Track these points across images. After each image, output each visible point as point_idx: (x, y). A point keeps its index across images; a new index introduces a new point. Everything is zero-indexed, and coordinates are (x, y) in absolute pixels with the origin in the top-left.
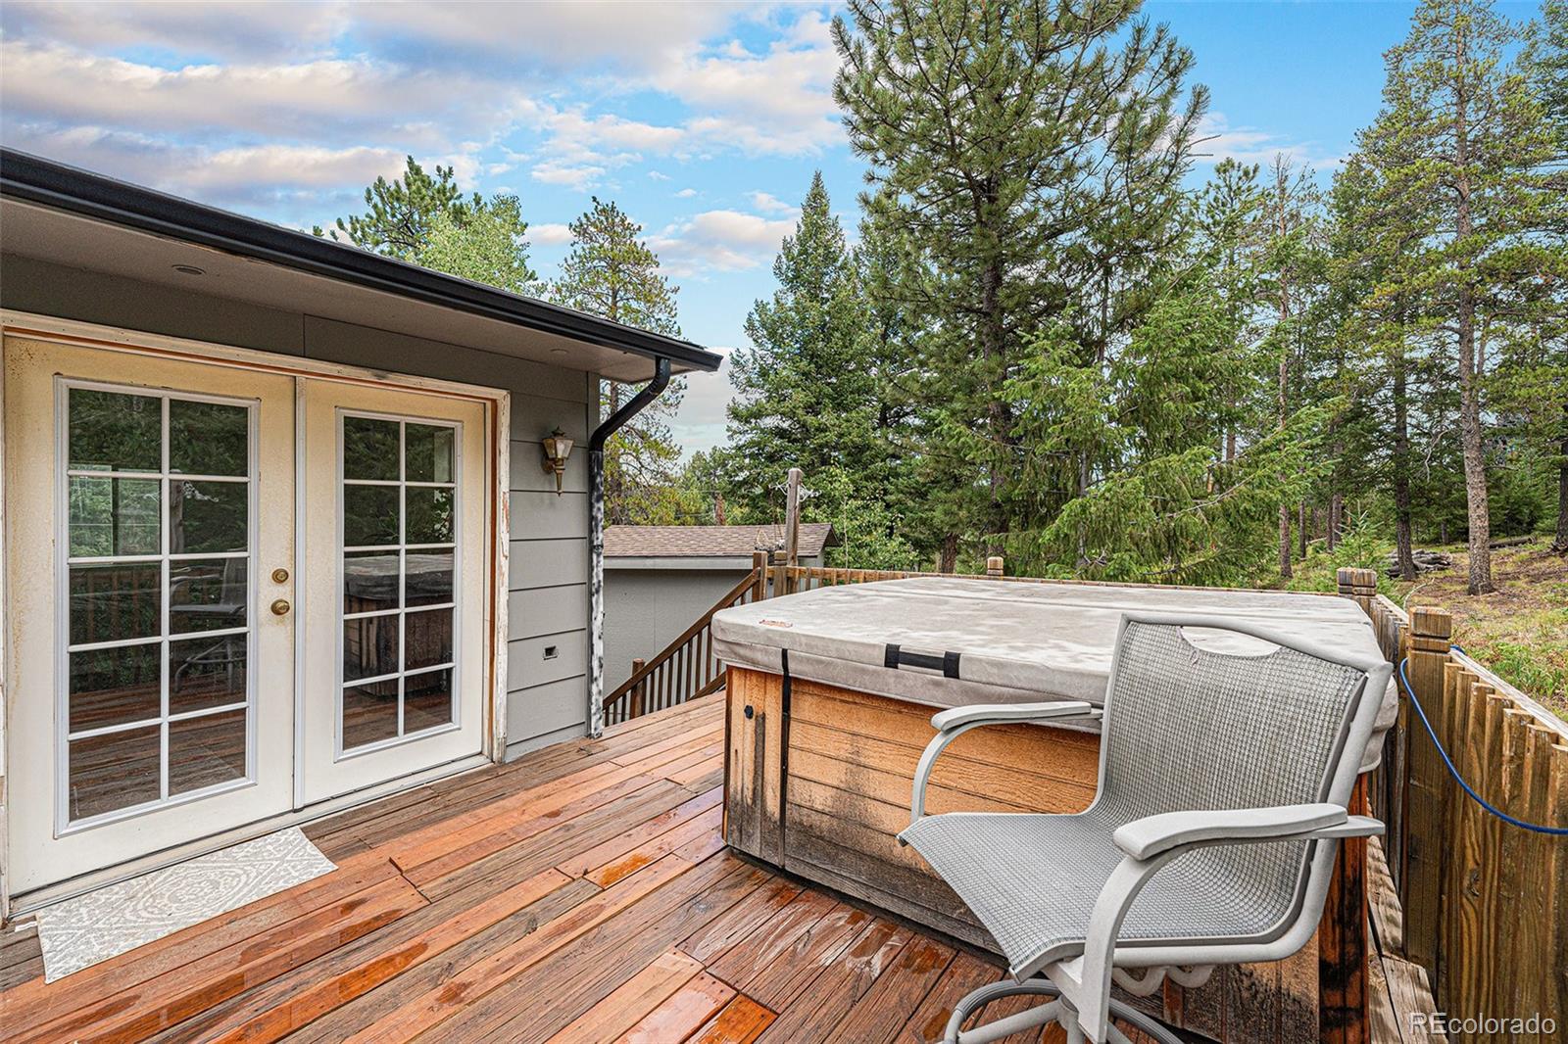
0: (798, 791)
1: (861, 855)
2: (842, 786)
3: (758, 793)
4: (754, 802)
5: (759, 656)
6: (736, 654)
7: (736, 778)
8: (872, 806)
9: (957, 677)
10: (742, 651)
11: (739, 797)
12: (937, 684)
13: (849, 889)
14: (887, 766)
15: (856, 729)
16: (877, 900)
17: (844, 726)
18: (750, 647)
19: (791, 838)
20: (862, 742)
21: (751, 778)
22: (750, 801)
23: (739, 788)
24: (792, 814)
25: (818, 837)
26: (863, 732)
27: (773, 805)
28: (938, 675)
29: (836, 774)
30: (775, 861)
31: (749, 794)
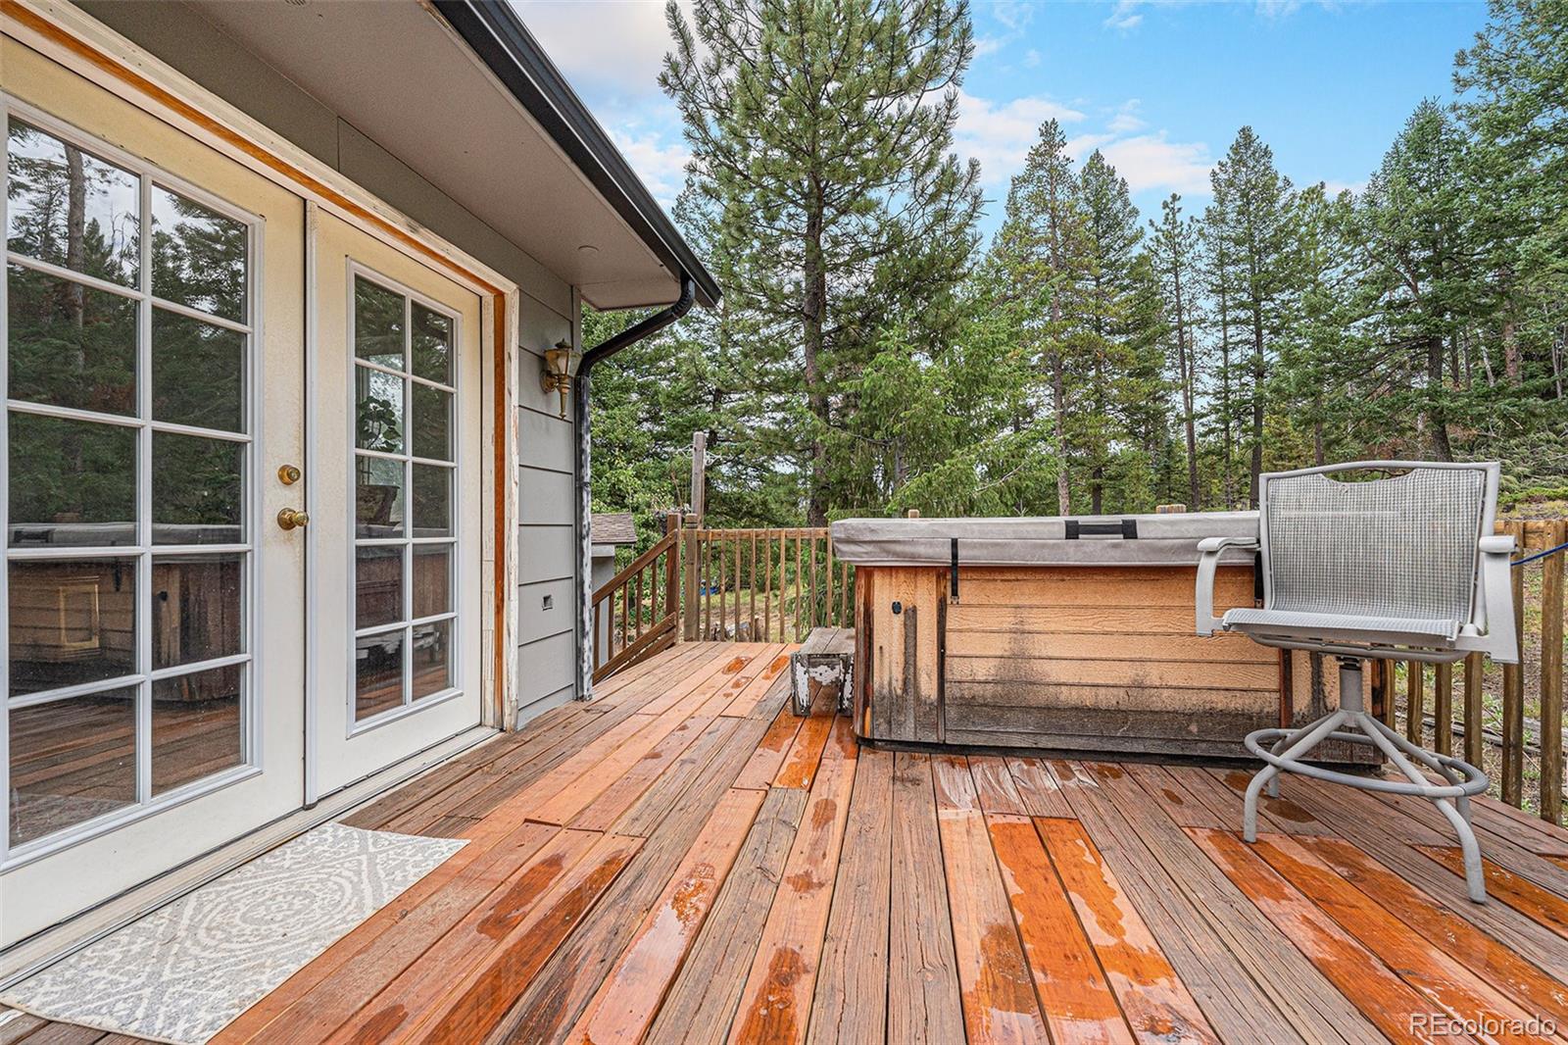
0: (956, 669)
1: (1028, 709)
2: (1006, 654)
3: (910, 680)
4: (905, 691)
5: (921, 550)
6: (888, 552)
7: (881, 671)
8: (1038, 665)
9: (1136, 538)
10: (899, 548)
11: (885, 691)
12: (1115, 546)
13: (1016, 742)
14: (1053, 627)
15: (1019, 602)
16: (1045, 742)
17: (1007, 602)
18: (911, 543)
19: (952, 713)
20: (1025, 613)
21: (900, 669)
22: (899, 692)
23: (886, 683)
24: (951, 691)
25: (982, 705)
26: (1027, 603)
27: (928, 687)
28: (1119, 539)
29: (1000, 645)
30: (933, 739)
31: (898, 686)
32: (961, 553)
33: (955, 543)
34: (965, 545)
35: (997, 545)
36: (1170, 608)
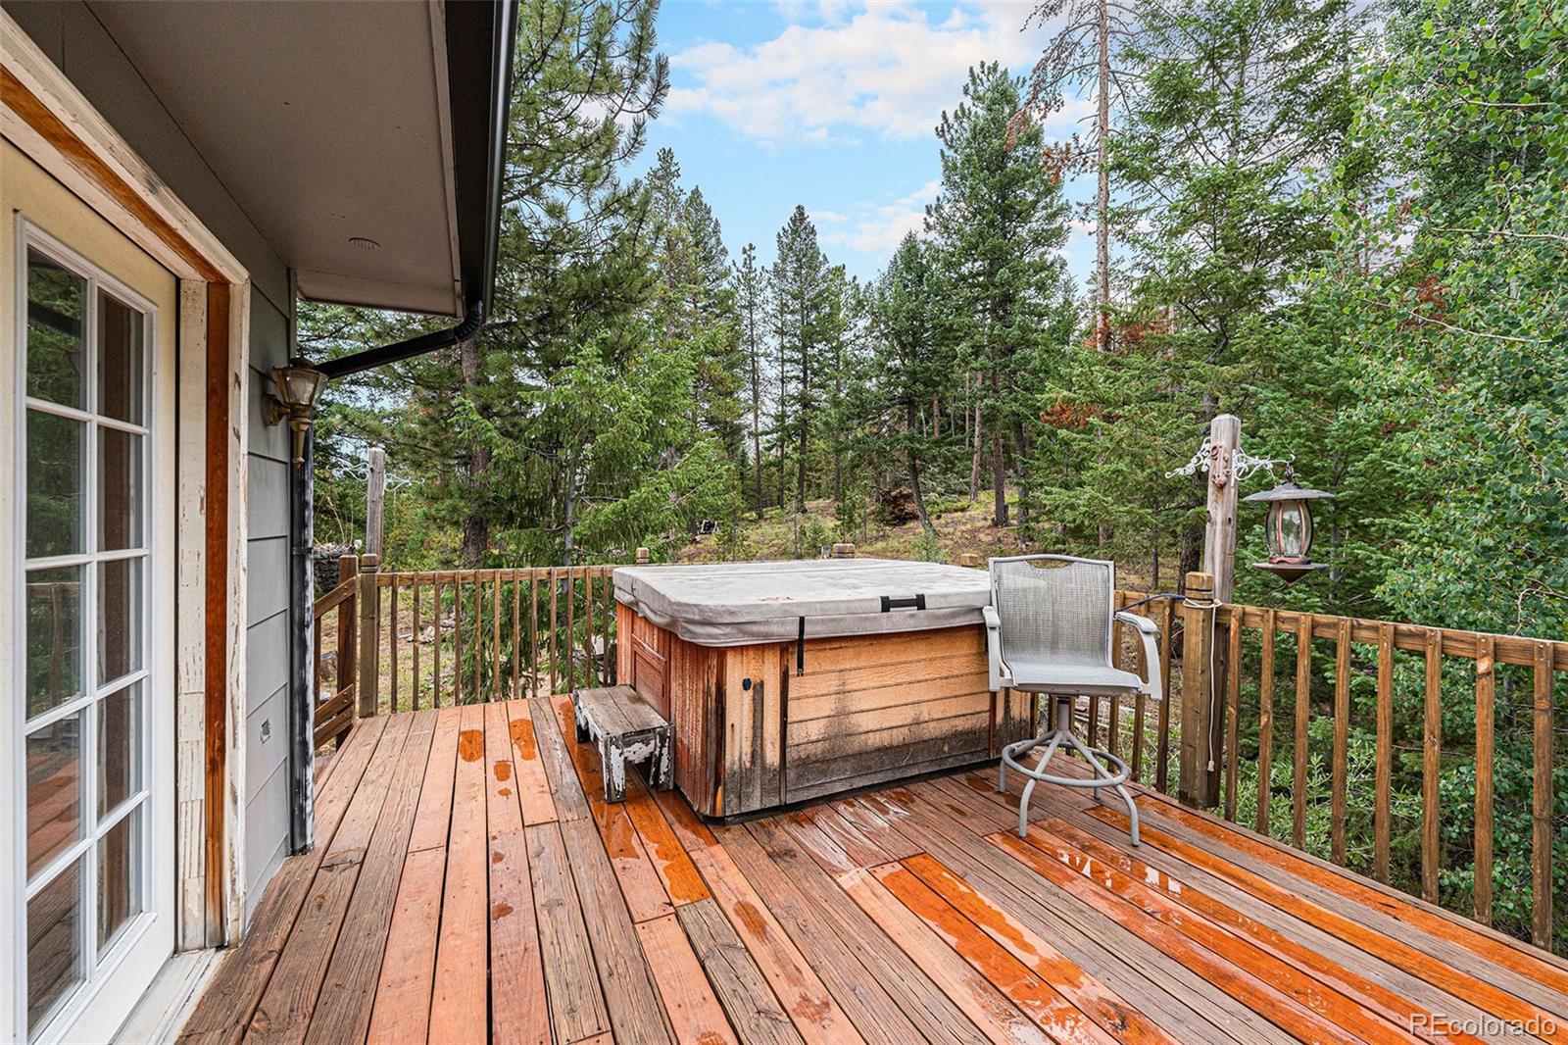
0: (796, 734)
1: (845, 758)
2: (832, 713)
3: (757, 753)
4: (753, 762)
5: (774, 629)
6: (745, 633)
7: (732, 747)
8: (854, 719)
9: (924, 608)
10: (755, 629)
11: (736, 767)
12: (912, 616)
13: (839, 788)
14: (864, 685)
15: (842, 667)
16: (858, 783)
17: (833, 668)
18: (766, 622)
19: (791, 774)
20: (846, 675)
21: (749, 743)
22: (748, 765)
23: (737, 758)
24: (792, 754)
25: (814, 762)
26: (848, 667)
27: (772, 756)
28: (913, 610)
29: (828, 706)
30: (776, 802)
31: (747, 759)
32: (807, 629)
33: (802, 620)
34: (810, 621)
35: (834, 620)
36: (935, 659)
